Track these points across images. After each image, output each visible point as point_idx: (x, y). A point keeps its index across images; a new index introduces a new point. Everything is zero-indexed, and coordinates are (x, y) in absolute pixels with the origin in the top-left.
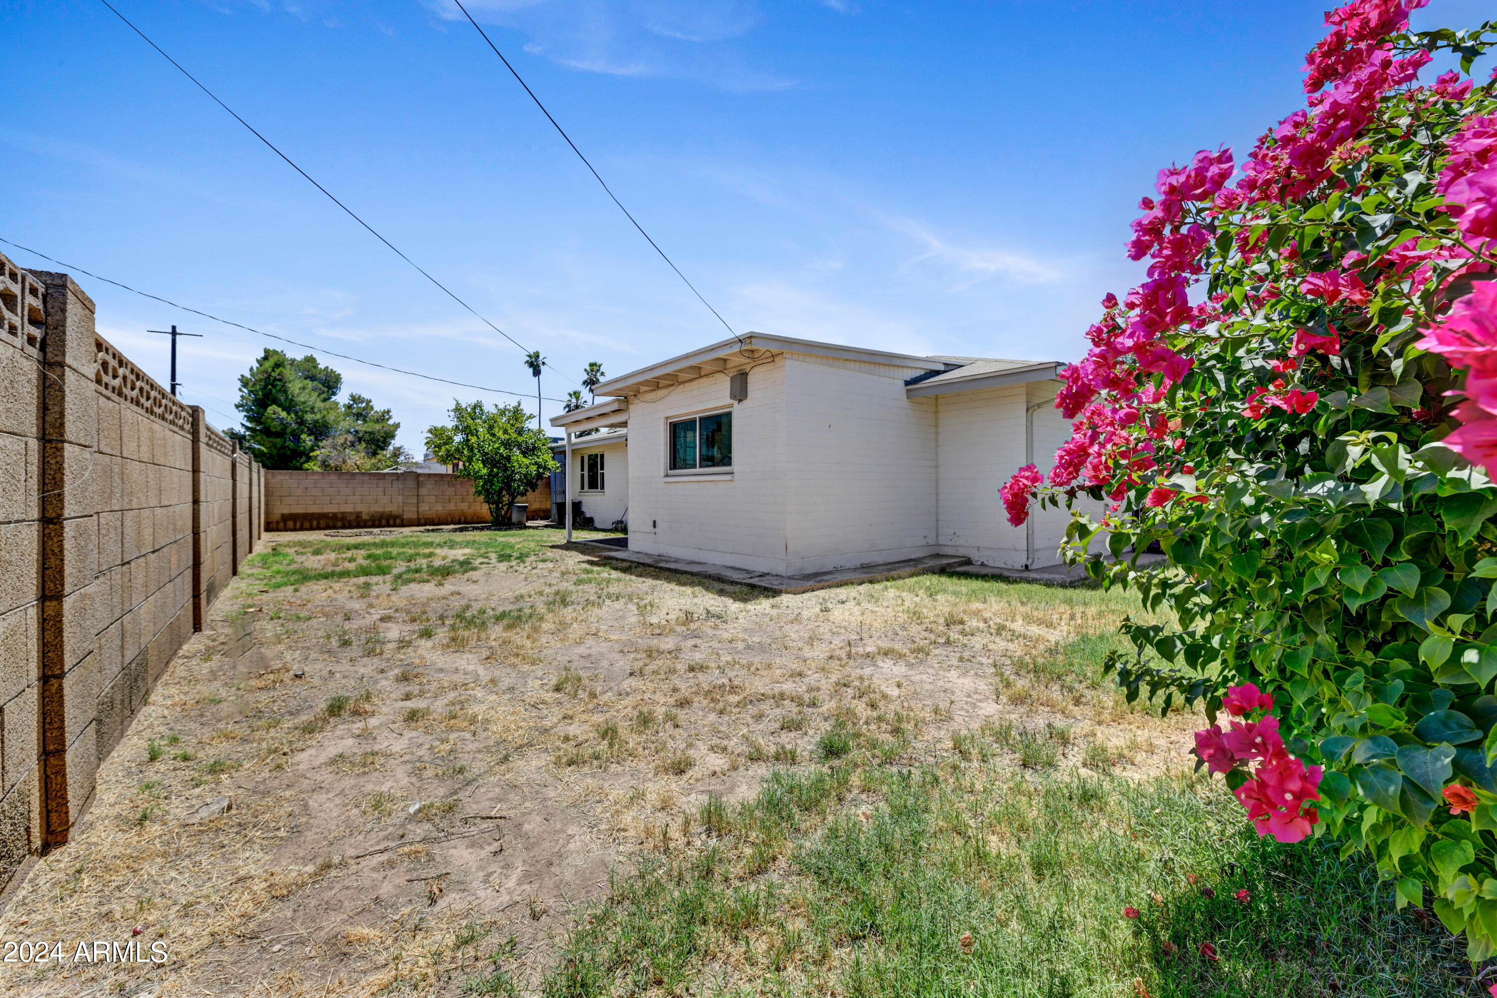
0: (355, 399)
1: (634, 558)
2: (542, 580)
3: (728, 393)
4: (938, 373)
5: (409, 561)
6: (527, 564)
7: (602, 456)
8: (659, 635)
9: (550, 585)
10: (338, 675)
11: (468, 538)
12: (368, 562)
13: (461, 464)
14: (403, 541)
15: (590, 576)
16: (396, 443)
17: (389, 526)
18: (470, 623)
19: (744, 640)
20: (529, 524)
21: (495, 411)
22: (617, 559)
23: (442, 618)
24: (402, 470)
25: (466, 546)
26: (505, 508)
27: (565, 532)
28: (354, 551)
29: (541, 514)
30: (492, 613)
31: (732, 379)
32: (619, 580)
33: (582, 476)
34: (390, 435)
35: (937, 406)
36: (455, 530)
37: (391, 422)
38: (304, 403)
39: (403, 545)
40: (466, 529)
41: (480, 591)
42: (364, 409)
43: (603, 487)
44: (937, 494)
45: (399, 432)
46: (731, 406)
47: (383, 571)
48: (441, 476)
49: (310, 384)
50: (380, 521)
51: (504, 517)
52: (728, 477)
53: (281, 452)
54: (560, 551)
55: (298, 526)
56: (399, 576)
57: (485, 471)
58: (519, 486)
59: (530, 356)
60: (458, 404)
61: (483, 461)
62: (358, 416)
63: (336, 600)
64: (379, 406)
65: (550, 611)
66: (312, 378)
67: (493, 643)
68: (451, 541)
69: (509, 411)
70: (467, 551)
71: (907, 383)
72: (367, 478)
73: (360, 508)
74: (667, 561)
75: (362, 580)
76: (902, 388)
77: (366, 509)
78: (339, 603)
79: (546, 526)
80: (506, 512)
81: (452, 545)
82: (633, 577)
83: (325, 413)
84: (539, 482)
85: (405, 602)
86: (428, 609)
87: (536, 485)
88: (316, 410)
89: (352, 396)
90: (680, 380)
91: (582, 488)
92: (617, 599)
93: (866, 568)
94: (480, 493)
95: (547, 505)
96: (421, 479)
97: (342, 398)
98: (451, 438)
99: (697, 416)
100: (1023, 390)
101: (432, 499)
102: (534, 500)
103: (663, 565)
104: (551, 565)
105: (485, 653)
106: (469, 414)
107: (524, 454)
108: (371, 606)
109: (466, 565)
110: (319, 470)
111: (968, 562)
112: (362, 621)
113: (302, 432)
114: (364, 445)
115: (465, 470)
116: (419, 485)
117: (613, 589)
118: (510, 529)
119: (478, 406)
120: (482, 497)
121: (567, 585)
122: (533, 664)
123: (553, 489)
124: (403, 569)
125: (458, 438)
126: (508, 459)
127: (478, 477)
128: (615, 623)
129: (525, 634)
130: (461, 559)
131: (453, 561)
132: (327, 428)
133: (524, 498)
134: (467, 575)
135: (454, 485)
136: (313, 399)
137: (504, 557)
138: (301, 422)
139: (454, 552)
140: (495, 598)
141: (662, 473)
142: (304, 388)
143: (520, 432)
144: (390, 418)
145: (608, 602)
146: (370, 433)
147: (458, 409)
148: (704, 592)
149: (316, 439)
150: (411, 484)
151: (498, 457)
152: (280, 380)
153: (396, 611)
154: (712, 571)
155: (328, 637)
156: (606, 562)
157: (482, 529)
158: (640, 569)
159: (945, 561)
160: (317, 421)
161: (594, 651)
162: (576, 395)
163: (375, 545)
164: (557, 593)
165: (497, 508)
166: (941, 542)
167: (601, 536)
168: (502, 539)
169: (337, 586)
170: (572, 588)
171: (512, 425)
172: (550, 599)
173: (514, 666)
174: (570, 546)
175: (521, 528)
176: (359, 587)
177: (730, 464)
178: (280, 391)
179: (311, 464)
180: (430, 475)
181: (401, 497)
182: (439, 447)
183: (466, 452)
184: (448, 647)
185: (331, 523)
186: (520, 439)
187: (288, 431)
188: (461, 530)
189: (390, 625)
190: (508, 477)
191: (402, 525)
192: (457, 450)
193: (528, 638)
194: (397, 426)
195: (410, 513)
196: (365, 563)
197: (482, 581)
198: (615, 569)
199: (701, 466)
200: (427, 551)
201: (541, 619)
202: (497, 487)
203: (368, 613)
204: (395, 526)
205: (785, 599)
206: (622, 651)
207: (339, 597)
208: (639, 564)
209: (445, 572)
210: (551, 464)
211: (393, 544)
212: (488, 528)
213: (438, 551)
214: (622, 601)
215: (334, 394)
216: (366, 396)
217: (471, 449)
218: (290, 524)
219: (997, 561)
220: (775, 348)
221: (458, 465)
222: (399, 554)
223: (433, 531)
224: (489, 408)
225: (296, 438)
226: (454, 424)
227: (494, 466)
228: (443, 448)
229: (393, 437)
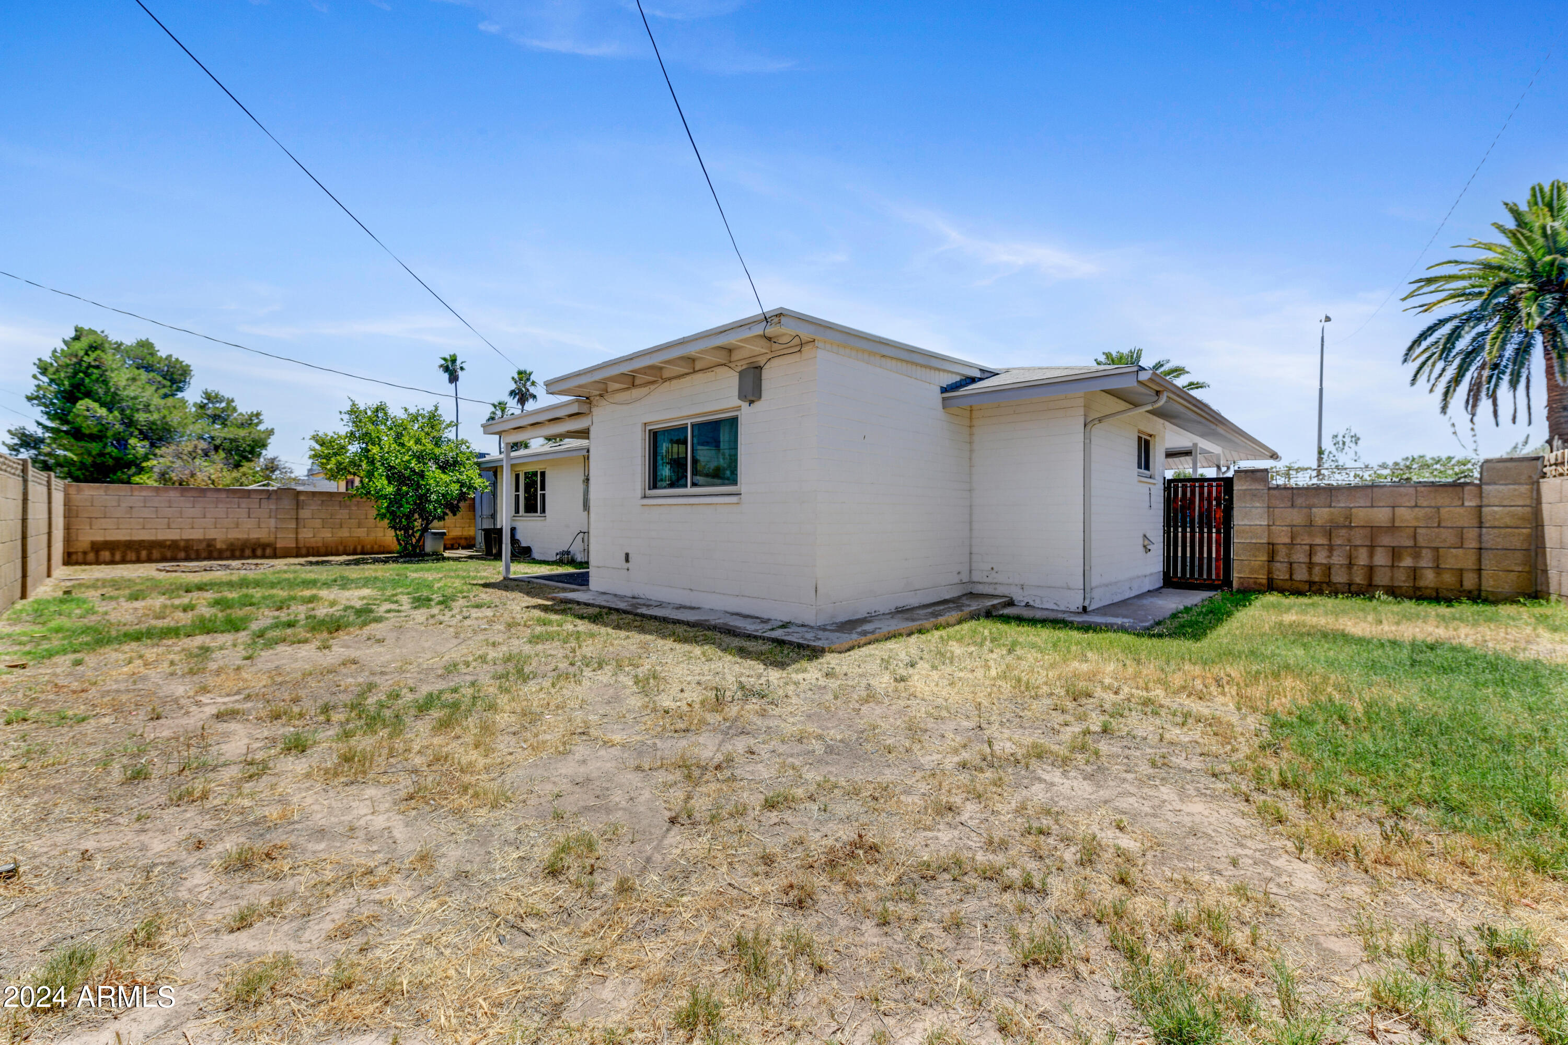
0: (210, 397)
1: (601, 601)
2: (481, 637)
3: (735, 392)
4: (973, 380)
5: (279, 608)
6: (455, 611)
7: (543, 474)
8: (686, 730)
9: (494, 644)
10: (98, 863)
11: (367, 574)
12: (213, 610)
13: (357, 480)
14: (273, 578)
15: (550, 629)
16: (268, 453)
17: (255, 556)
18: (373, 722)
19: (820, 737)
20: (447, 554)
21: (404, 416)
22: (578, 603)
23: (326, 709)
24: (275, 486)
25: (365, 585)
26: (417, 535)
27: (500, 566)
28: (195, 594)
29: (463, 542)
30: (410, 697)
31: (741, 374)
32: (592, 635)
33: (517, 497)
34: (259, 444)
35: (971, 419)
36: (348, 563)
37: (261, 427)
38: (135, 398)
39: (273, 585)
40: (364, 562)
41: (388, 657)
42: (223, 410)
43: (543, 511)
44: (971, 523)
45: (272, 440)
46: (739, 408)
47: (234, 626)
48: (331, 495)
49: (144, 375)
50: (242, 550)
51: (414, 547)
52: (734, 499)
53: (99, 460)
54: (499, 593)
55: (118, 557)
56: (261, 634)
57: (390, 489)
58: (435, 509)
59: (445, 359)
60: (354, 405)
61: (388, 477)
62: (215, 418)
63: (144, 678)
64: (244, 408)
65: (503, 690)
66: (148, 368)
67: (418, 760)
68: (342, 578)
69: (423, 417)
70: (366, 592)
71: (944, 390)
72: (224, 495)
73: (212, 534)
74: (648, 606)
75: (199, 640)
76: (938, 396)
77: (220, 535)
78: (149, 685)
79: (471, 557)
80: (418, 541)
81: (345, 584)
82: (610, 630)
83: (166, 412)
84: (461, 504)
85: (265, 680)
86: (302, 693)
87: (458, 507)
88: (152, 408)
89: (206, 393)
90: (666, 374)
91: (517, 511)
92: (600, 667)
93: (902, 612)
94: (383, 516)
95: (470, 532)
96: (302, 498)
97: (192, 395)
98: (343, 447)
99: (689, 422)
100: (1081, 402)
101: (318, 523)
102: (453, 526)
103: (644, 611)
104: (489, 613)
105: (405, 784)
106: (370, 418)
107: (443, 468)
108: (204, 690)
109: (365, 614)
110: (156, 484)
111: (1011, 603)
112: (184, 721)
113: (131, 434)
114: (222, 454)
115: (363, 487)
116: (298, 505)
117: (589, 649)
118: (422, 561)
119: (380, 409)
120: (386, 521)
121: (519, 645)
122: (495, 806)
123: (478, 513)
124: (270, 621)
125: (354, 448)
126: (422, 475)
127: (379, 496)
128: (607, 709)
129: (469, 739)
130: (358, 604)
131: (346, 608)
132: (169, 431)
133: (441, 523)
134: (367, 630)
135: (346, 507)
136: (149, 395)
137: (421, 602)
138: (129, 423)
139: (347, 594)
140: (413, 668)
141: (639, 493)
142: (134, 380)
143: (437, 442)
144: (260, 422)
145: (587, 672)
146: (232, 441)
147: (354, 411)
148: (720, 653)
149: (152, 445)
150: (287, 504)
151: (407, 473)
152: (97, 367)
153: (248, 698)
154: (714, 619)
155: (105, 762)
156: (564, 607)
157: (386, 561)
158: (614, 617)
159: (989, 603)
160: (153, 423)
161: (593, 768)
162: (502, 406)
163: (231, 585)
164: (508, 659)
165: (408, 536)
166: (975, 579)
167: (545, 570)
168: (415, 575)
169: (151, 653)
170: (527, 649)
171: (427, 434)
172: (500, 669)
173: (458, 812)
174: (508, 584)
175: (438, 560)
176: (190, 655)
177: (734, 482)
178: (97, 380)
179: (145, 477)
180: (314, 494)
181: (273, 521)
182: (328, 457)
183: (364, 465)
184: (336, 775)
185: (169, 554)
186: (437, 451)
187: (110, 433)
188: (357, 562)
189: (233, 726)
190: (421, 497)
191: (275, 556)
192: (353, 463)
193: (477, 746)
194: (271, 432)
195: (286, 540)
196: (207, 612)
197: (390, 641)
198: (582, 617)
199: (694, 484)
200: (307, 593)
201: (492, 707)
202: (406, 508)
203: (198, 704)
204: (264, 557)
205: (830, 660)
206: (638, 768)
207: (151, 673)
208: (611, 610)
209: (335, 626)
210: (478, 482)
211: (257, 584)
212: (395, 560)
213: (324, 593)
214: (608, 669)
215: (180, 389)
216: (226, 393)
217: (372, 462)
218: (106, 555)
219: (1047, 602)
220: (805, 333)
221: (352, 482)
222: (264, 598)
223: (317, 563)
224: (396, 411)
225: (122, 442)
226: (349, 429)
227: (402, 483)
228: (333, 460)
229: (264, 446)
